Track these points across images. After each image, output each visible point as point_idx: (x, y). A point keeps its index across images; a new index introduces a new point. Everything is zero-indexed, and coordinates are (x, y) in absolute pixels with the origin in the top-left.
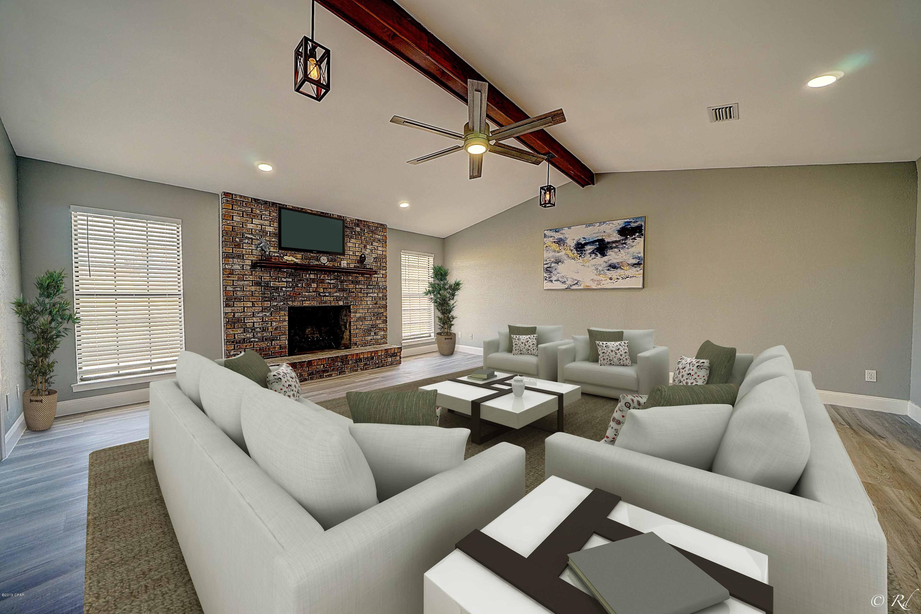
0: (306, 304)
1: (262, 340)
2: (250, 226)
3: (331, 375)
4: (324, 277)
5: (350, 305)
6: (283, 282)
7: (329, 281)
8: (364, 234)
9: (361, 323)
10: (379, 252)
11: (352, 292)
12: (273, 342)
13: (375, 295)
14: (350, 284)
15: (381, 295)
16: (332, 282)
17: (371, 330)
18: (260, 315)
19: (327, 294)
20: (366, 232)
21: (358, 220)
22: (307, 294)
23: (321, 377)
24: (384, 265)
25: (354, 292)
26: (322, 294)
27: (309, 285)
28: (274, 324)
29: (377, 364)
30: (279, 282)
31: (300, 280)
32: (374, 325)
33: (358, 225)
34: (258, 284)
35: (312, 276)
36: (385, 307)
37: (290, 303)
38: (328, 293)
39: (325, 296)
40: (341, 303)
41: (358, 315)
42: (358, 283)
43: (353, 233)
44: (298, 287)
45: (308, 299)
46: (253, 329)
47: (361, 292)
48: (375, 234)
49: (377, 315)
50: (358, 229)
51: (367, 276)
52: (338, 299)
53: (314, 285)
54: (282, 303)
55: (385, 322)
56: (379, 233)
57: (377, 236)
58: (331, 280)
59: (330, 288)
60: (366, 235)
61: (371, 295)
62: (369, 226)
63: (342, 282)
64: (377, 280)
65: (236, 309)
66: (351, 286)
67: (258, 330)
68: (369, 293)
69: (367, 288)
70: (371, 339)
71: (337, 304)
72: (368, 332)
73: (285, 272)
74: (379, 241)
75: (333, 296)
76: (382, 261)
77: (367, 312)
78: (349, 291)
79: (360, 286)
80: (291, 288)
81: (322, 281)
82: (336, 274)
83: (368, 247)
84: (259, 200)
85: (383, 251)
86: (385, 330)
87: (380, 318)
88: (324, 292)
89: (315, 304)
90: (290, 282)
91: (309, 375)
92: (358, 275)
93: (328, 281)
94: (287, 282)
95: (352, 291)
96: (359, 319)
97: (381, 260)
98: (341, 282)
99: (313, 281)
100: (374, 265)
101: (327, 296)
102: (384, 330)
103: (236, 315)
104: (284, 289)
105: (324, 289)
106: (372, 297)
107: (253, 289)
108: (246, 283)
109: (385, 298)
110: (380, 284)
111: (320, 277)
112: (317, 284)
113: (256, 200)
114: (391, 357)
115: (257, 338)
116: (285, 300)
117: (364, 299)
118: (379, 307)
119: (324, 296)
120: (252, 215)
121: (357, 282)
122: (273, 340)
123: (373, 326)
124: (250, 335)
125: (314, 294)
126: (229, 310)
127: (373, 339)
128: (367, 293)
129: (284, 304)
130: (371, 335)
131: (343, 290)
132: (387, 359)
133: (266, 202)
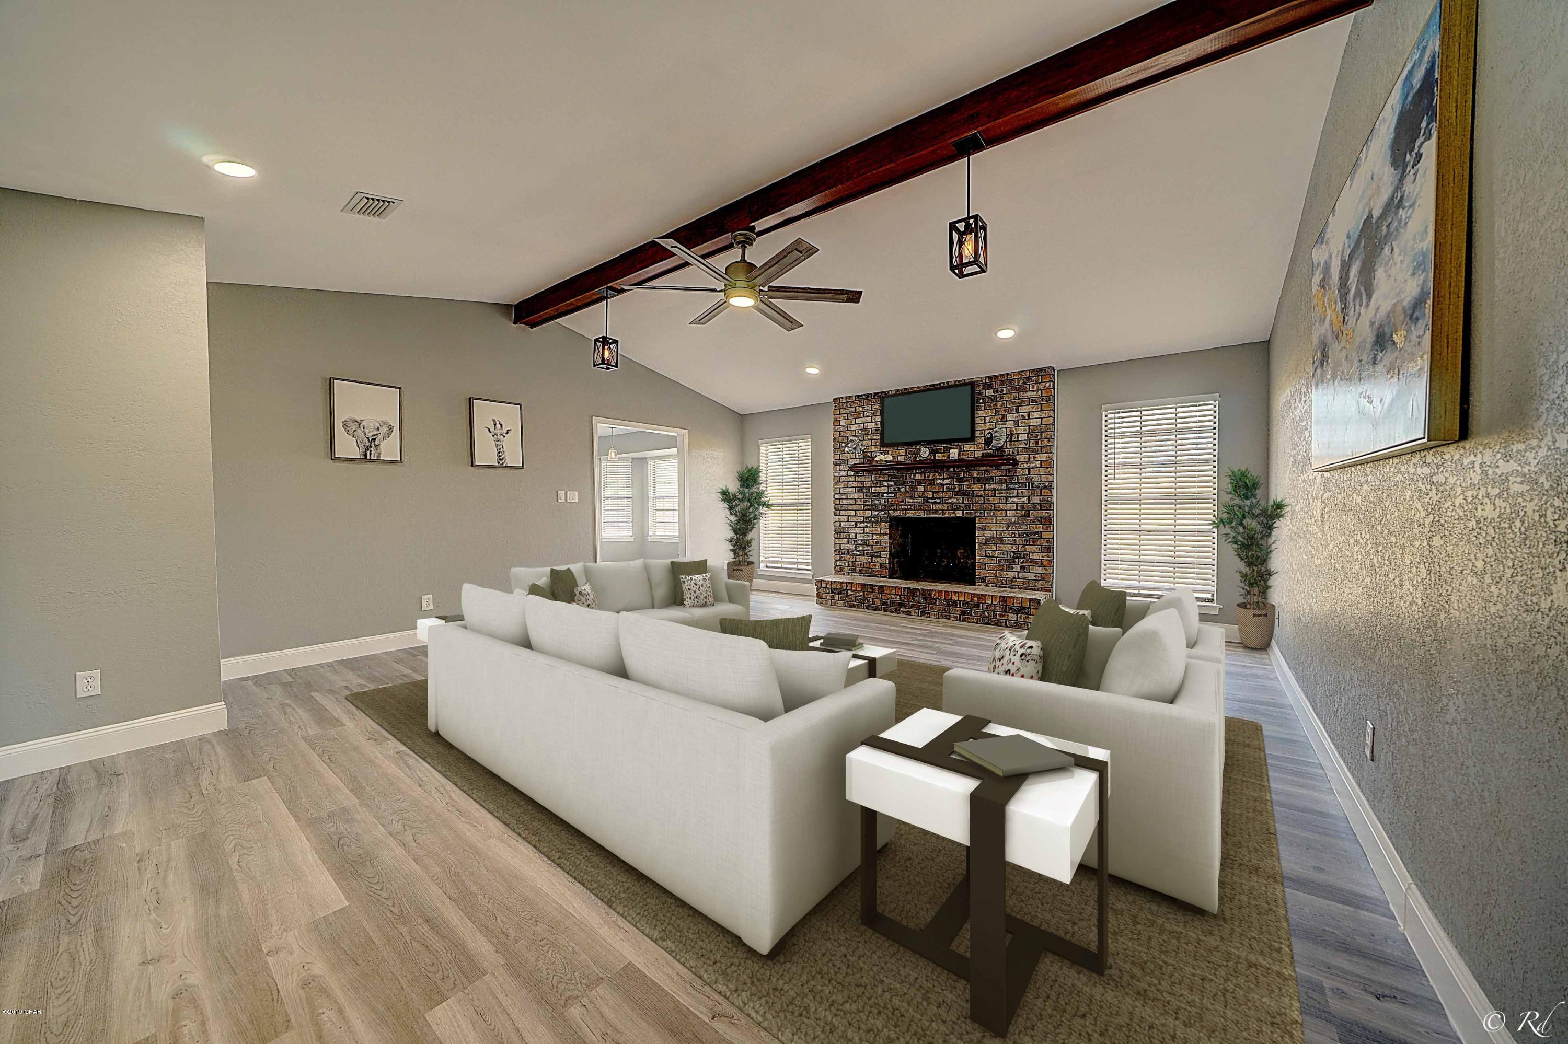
0: (910, 514)
1: (864, 554)
2: (854, 427)
3: (910, 612)
4: (934, 475)
5: (974, 519)
6: (884, 486)
7: (941, 482)
8: (1001, 398)
9: (994, 548)
10: (1033, 422)
11: (978, 496)
12: (874, 558)
13: (1022, 500)
14: (974, 484)
15: (1036, 500)
16: (946, 482)
17: (1014, 562)
18: (862, 525)
19: (938, 501)
20: (1005, 392)
21: (990, 378)
22: (911, 500)
23: (897, 611)
24: (1045, 443)
25: (981, 496)
26: (930, 501)
27: (914, 489)
28: (875, 537)
29: (986, 617)
30: (880, 487)
31: (904, 483)
32: (1020, 554)
33: (989, 386)
34: (860, 490)
35: (918, 476)
36: (1047, 522)
37: (891, 512)
38: (940, 498)
39: (935, 503)
40: (959, 514)
41: (988, 534)
42: (989, 480)
43: (981, 401)
44: (901, 491)
45: (913, 507)
46: (856, 540)
47: (995, 496)
48: (1024, 391)
49: (1027, 535)
50: (990, 392)
51: (1007, 467)
52: (955, 507)
53: (921, 489)
54: (883, 513)
55: (1049, 550)
56: (1033, 387)
57: (1029, 393)
58: (944, 479)
59: (943, 491)
60: (1006, 397)
61: (1015, 500)
62: (1011, 382)
63: (961, 481)
64: (1029, 473)
65: (841, 517)
66: (976, 487)
67: (860, 542)
68: (1011, 497)
69: (1008, 489)
70: (1014, 578)
71: (953, 516)
72: (1008, 563)
73: (886, 474)
74: (1033, 401)
75: (947, 503)
76: (1039, 437)
77: (1005, 529)
78: (973, 494)
79: (993, 486)
80: (892, 493)
81: (932, 483)
82: (952, 469)
83: (1009, 417)
84: (861, 395)
85: (1042, 418)
86: (1047, 565)
87: (1034, 542)
88: (933, 498)
89: (921, 514)
90: (891, 486)
91: (883, 604)
92: (988, 468)
93: (939, 481)
94: (888, 486)
95: (979, 494)
96: (989, 540)
97: (1037, 435)
98: (959, 482)
99: (919, 482)
100: (1022, 446)
101: (939, 503)
102: (1042, 565)
103: (842, 524)
104: (885, 495)
105: (933, 493)
106: (1017, 504)
107: (856, 496)
108: (850, 490)
109: (1046, 504)
110: (1036, 480)
111: (928, 477)
112: (924, 486)
113: (859, 396)
114: (1016, 612)
115: (858, 551)
116: (887, 508)
117: (999, 507)
118: (1033, 522)
119: (933, 503)
120: (856, 415)
121: (987, 479)
122: (873, 556)
123: (1017, 555)
124: (853, 547)
125: (920, 500)
126: (837, 518)
127: (1018, 578)
128: (1007, 498)
129: (886, 513)
130: (1014, 570)
131: (963, 493)
132: (1008, 615)
133: (868, 396)
